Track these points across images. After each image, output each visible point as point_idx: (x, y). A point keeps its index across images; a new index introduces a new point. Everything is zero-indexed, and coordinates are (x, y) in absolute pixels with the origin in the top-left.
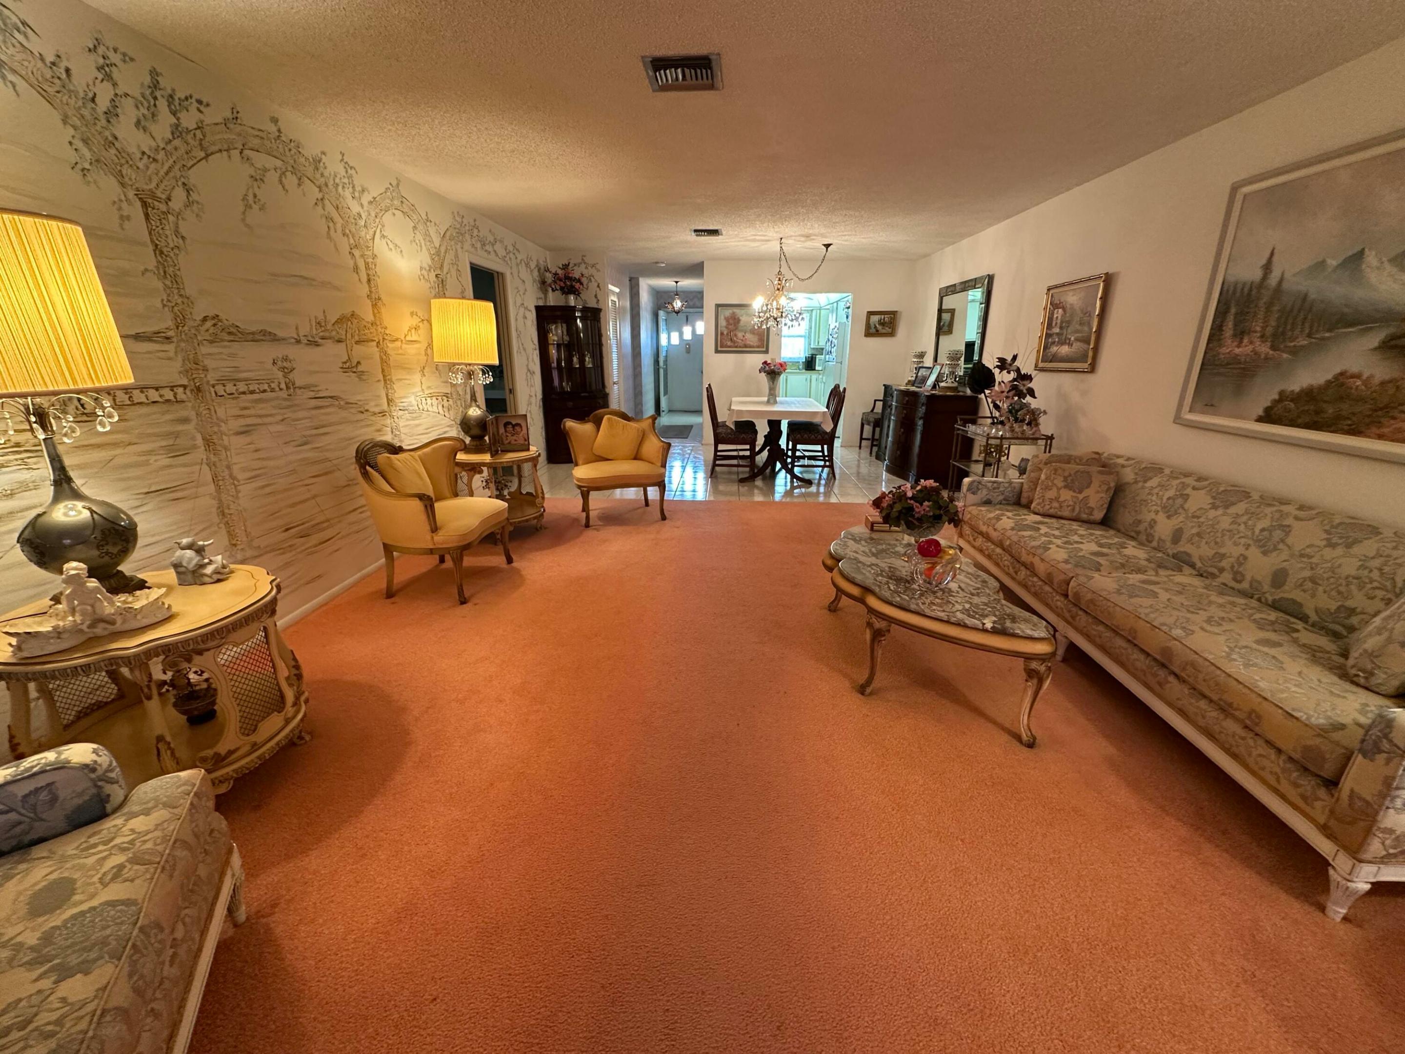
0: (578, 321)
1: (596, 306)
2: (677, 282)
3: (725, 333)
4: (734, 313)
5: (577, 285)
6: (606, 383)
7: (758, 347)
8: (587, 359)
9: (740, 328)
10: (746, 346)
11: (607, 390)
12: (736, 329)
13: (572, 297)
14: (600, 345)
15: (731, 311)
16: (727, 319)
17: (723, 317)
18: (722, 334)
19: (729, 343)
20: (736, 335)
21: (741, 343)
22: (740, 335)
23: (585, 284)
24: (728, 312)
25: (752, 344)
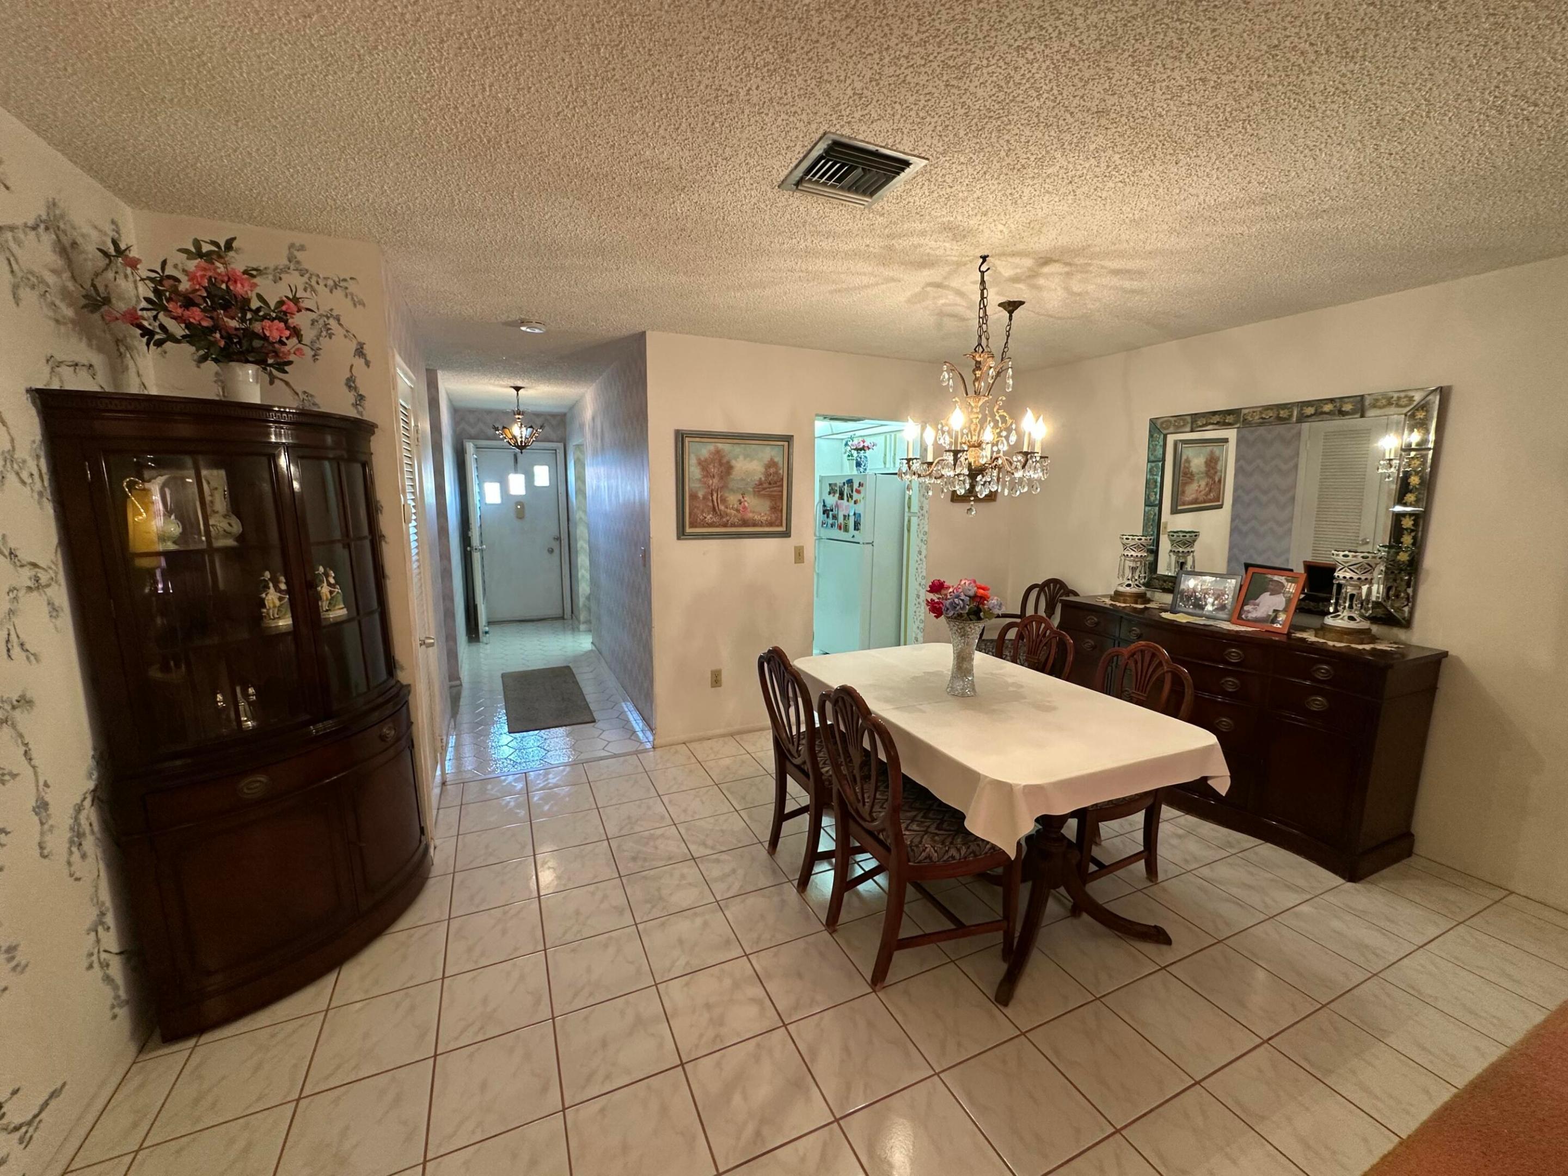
0: (283, 461)
1: (352, 413)
2: (517, 389)
3: (700, 495)
4: (718, 452)
5: (274, 331)
6: (400, 653)
7: (771, 524)
8: (324, 590)
9: (731, 485)
10: (745, 523)
11: (403, 677)
12: (724, 487)
13: (250, 371)
14: (376, 538)
15: (711, 447)
16: (704, 465)
17: (693, 461)
18: (694, 497)
19: (709, 517)
20: (724, 500)
21: (733, 516)
22: (733, 499)
23: (308, 334)
24: (705, 450)
25: (757, 517)
